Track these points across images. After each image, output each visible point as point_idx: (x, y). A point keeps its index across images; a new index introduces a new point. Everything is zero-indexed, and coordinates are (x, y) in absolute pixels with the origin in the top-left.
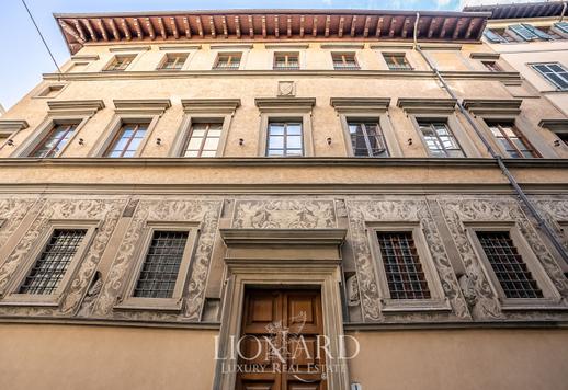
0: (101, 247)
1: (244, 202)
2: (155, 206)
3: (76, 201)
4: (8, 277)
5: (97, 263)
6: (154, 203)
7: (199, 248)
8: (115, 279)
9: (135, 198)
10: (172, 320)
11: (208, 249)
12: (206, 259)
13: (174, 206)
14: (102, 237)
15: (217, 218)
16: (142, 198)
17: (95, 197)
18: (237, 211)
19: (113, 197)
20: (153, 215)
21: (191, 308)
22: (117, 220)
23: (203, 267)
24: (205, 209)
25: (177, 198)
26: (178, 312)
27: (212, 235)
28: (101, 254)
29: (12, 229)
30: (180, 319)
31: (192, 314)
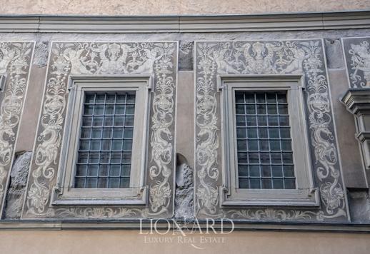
0: (168, 119)
1: (357, 42)
2: (222, 52)
3: (96, 46)
4: (52, 165)
5: (172, 142)
6: (218, 46)
7: (312, 116)
8: (208, 164)
9: (186, 39)
10: (310, 220)
11: (325, 118)
12: (328, 132)
13: (251, 51)
14: (162, 103)
15: (323, 68)
16: (197, 38)
17: (122, 38)
18: (349, 57)
19: (153, 39)
20: (224, 66)
21: (331, 202)
22: (174, 75)
23: (327, 144)
24: (299, 54)
25: (250, 38)
26: (315, 209)
27: (325, 95)
28: (172, 128)
29: (20, 93)
30: (320, 217)
31: (336, 211)
